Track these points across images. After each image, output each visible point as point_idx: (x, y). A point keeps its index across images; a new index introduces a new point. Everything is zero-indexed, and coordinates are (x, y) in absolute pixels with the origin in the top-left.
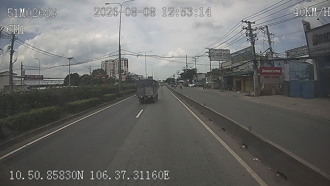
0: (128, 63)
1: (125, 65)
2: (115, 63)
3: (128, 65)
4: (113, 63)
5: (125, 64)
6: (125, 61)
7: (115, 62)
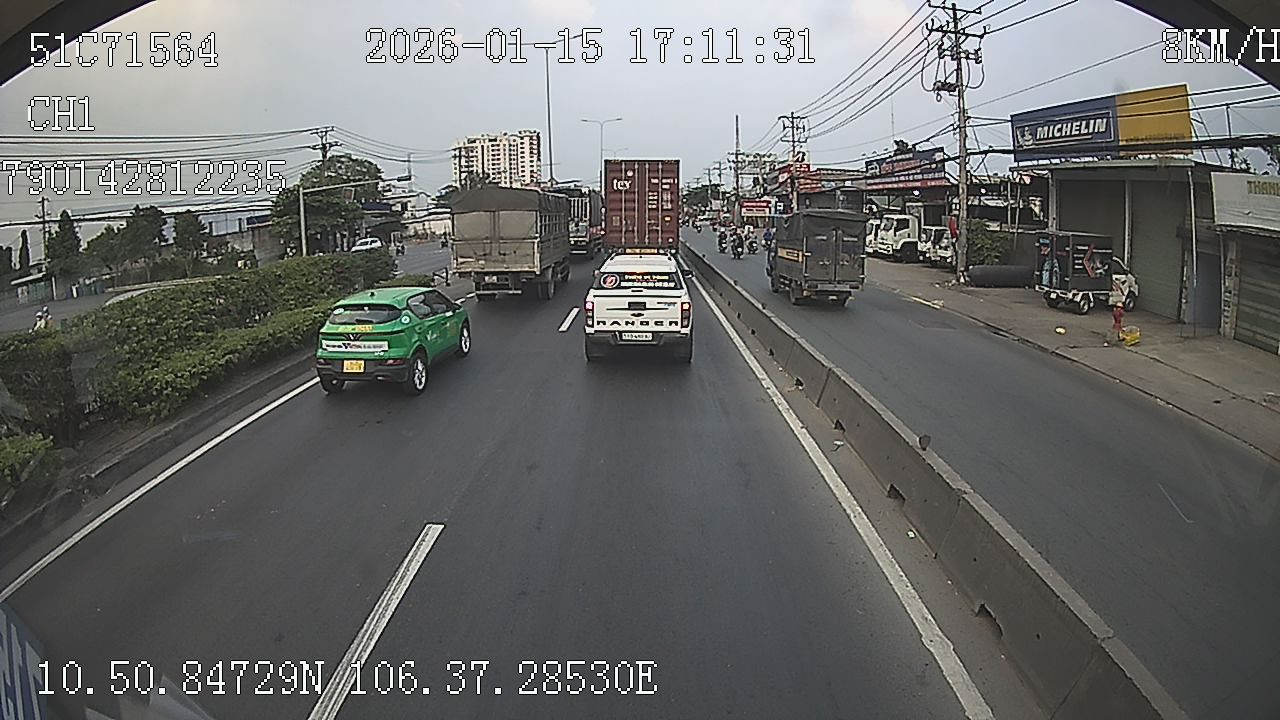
0: (539, 146)
1: (531, 153)
2: (498, 145)
3: (539, 152)
4: (493, 146)
5: (531, 148)
6: (531, 138)
7: (498, 143)
